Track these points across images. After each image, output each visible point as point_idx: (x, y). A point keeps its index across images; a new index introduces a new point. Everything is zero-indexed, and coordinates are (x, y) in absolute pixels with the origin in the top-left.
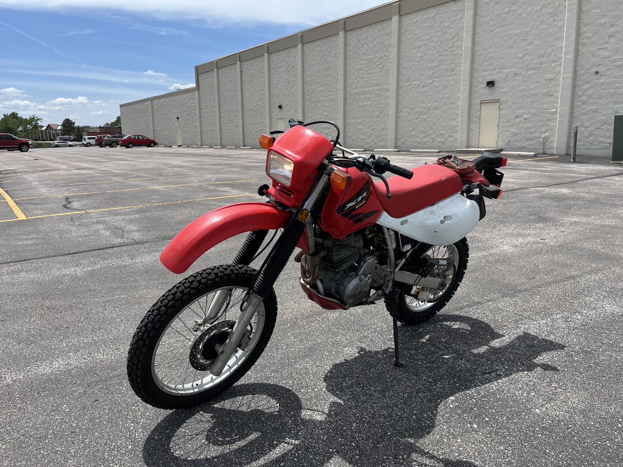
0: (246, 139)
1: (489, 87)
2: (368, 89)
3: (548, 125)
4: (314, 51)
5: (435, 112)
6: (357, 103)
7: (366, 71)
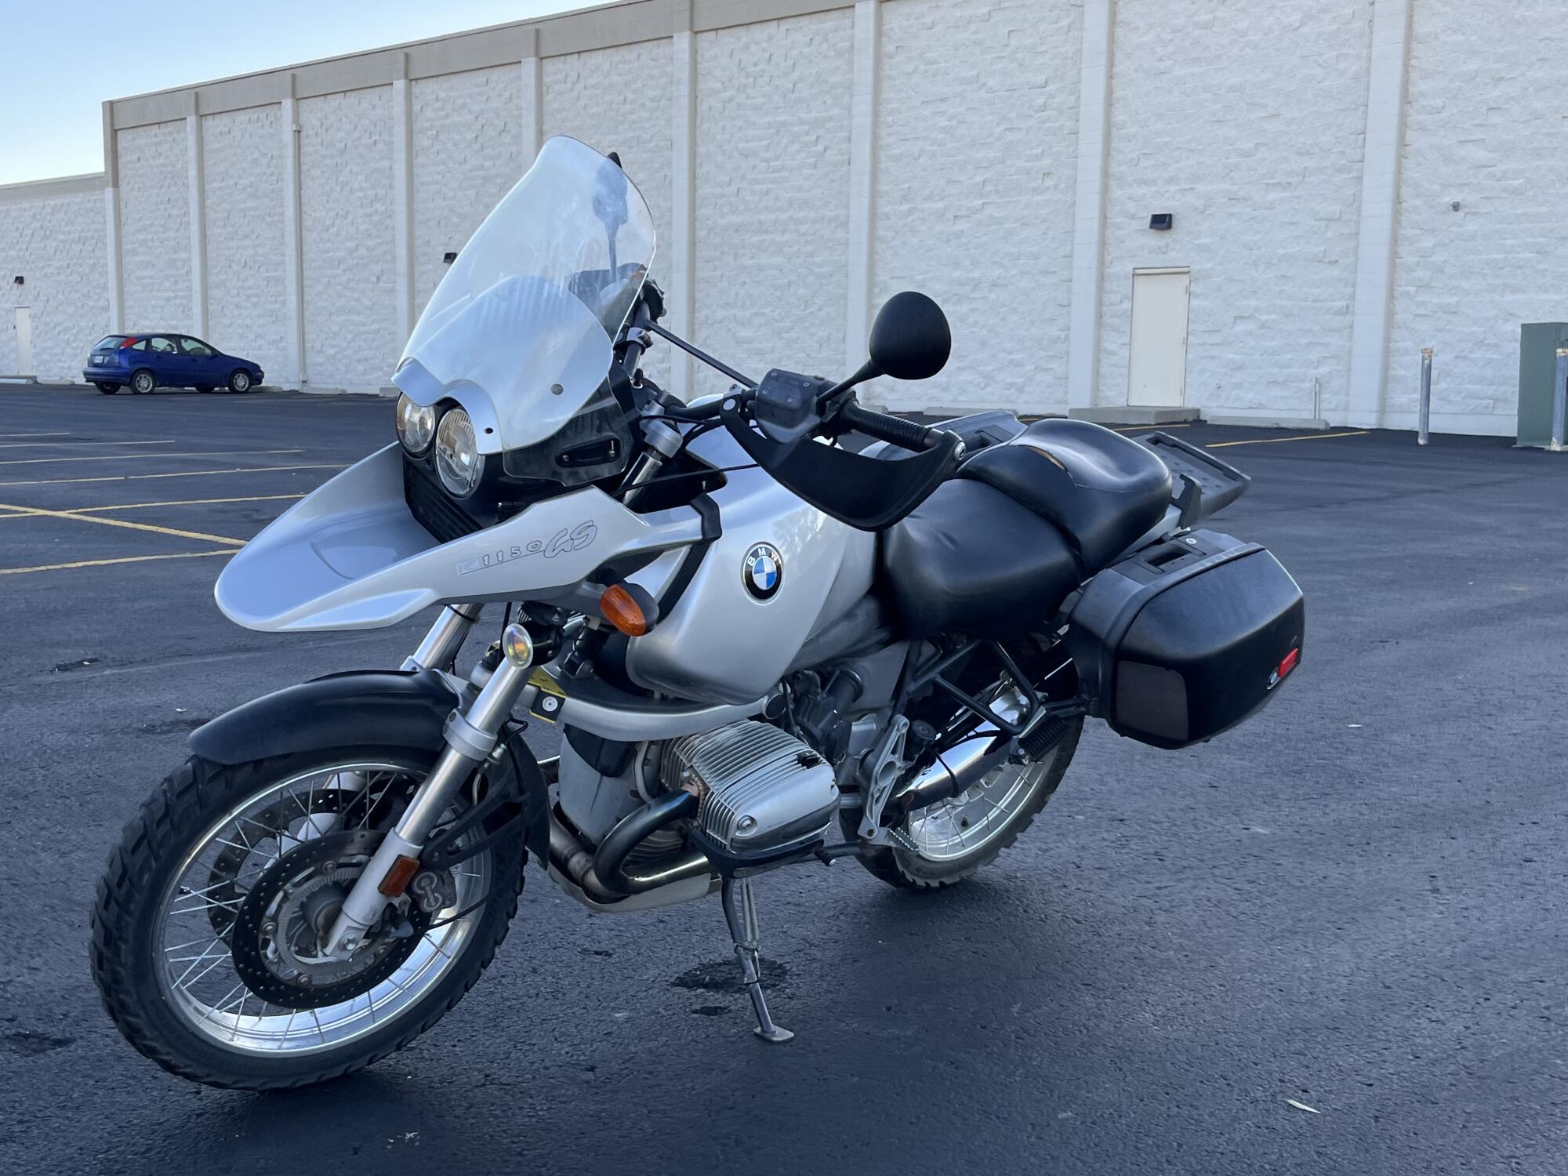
0: (313, 359)
1: (1158, 229)
2: (772, 216)
3: (1326, 345)
4: (580, 85)
5: (993, 296)
6: (735, 259)
7: (764, 160)
